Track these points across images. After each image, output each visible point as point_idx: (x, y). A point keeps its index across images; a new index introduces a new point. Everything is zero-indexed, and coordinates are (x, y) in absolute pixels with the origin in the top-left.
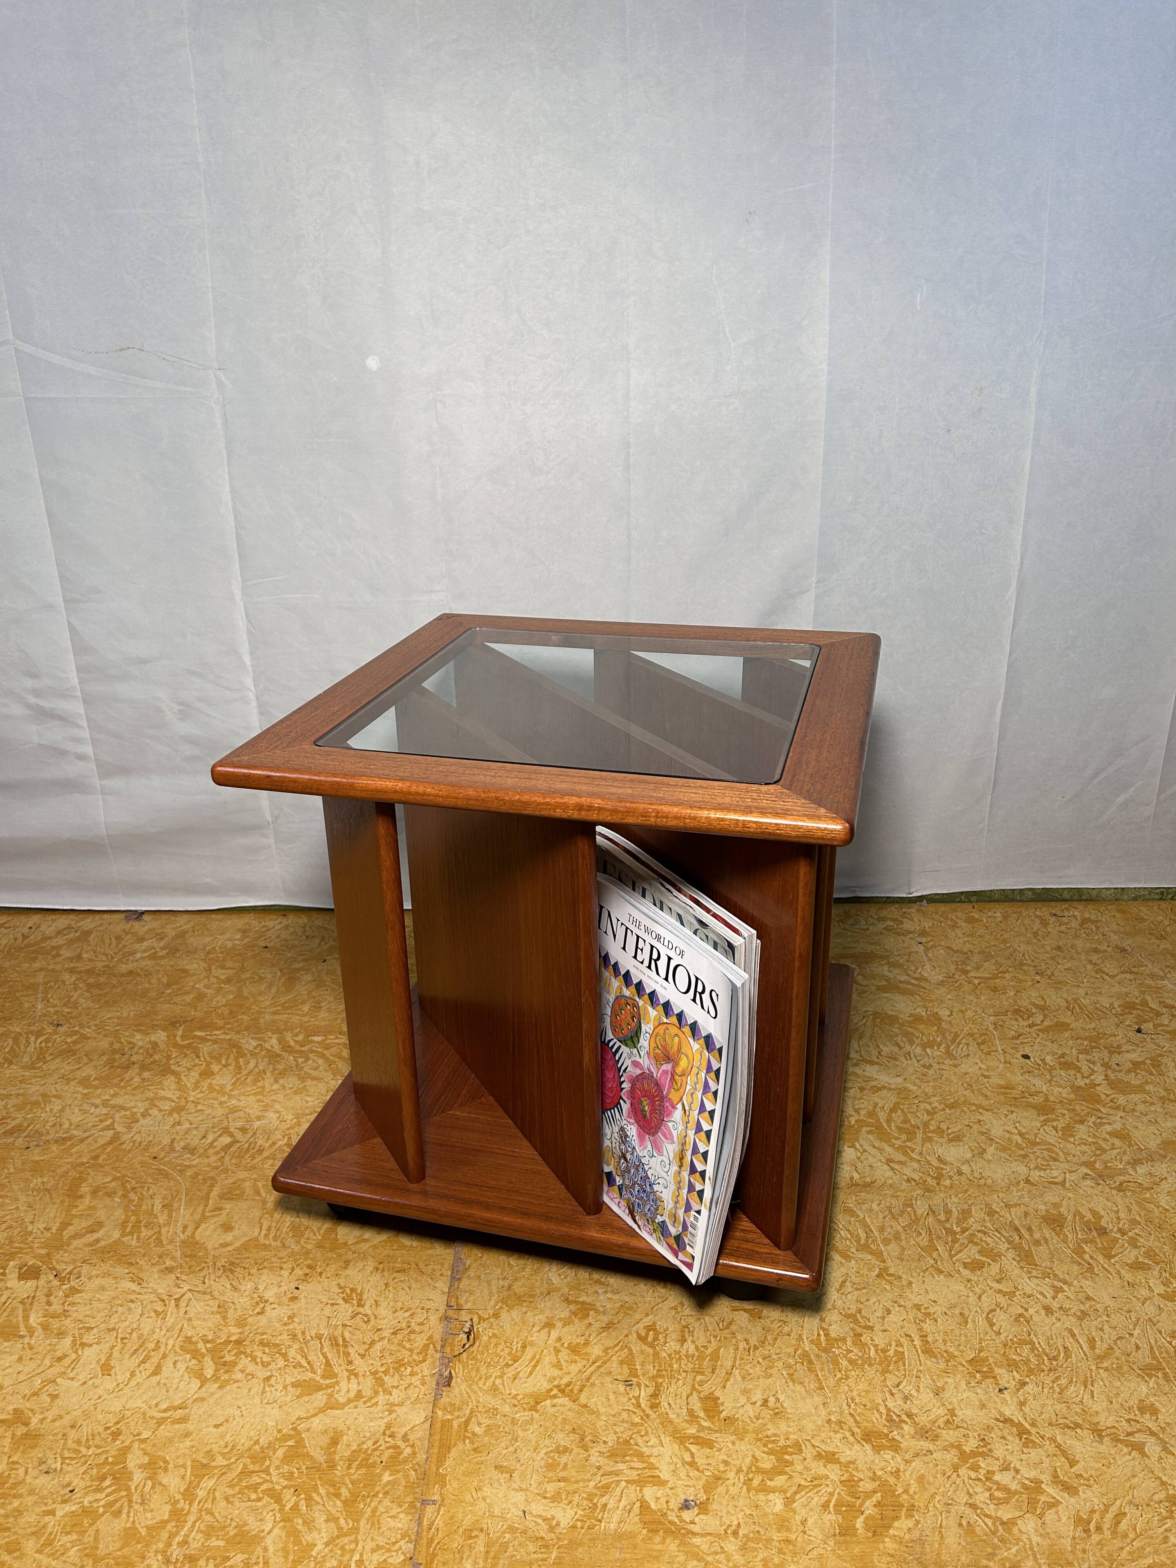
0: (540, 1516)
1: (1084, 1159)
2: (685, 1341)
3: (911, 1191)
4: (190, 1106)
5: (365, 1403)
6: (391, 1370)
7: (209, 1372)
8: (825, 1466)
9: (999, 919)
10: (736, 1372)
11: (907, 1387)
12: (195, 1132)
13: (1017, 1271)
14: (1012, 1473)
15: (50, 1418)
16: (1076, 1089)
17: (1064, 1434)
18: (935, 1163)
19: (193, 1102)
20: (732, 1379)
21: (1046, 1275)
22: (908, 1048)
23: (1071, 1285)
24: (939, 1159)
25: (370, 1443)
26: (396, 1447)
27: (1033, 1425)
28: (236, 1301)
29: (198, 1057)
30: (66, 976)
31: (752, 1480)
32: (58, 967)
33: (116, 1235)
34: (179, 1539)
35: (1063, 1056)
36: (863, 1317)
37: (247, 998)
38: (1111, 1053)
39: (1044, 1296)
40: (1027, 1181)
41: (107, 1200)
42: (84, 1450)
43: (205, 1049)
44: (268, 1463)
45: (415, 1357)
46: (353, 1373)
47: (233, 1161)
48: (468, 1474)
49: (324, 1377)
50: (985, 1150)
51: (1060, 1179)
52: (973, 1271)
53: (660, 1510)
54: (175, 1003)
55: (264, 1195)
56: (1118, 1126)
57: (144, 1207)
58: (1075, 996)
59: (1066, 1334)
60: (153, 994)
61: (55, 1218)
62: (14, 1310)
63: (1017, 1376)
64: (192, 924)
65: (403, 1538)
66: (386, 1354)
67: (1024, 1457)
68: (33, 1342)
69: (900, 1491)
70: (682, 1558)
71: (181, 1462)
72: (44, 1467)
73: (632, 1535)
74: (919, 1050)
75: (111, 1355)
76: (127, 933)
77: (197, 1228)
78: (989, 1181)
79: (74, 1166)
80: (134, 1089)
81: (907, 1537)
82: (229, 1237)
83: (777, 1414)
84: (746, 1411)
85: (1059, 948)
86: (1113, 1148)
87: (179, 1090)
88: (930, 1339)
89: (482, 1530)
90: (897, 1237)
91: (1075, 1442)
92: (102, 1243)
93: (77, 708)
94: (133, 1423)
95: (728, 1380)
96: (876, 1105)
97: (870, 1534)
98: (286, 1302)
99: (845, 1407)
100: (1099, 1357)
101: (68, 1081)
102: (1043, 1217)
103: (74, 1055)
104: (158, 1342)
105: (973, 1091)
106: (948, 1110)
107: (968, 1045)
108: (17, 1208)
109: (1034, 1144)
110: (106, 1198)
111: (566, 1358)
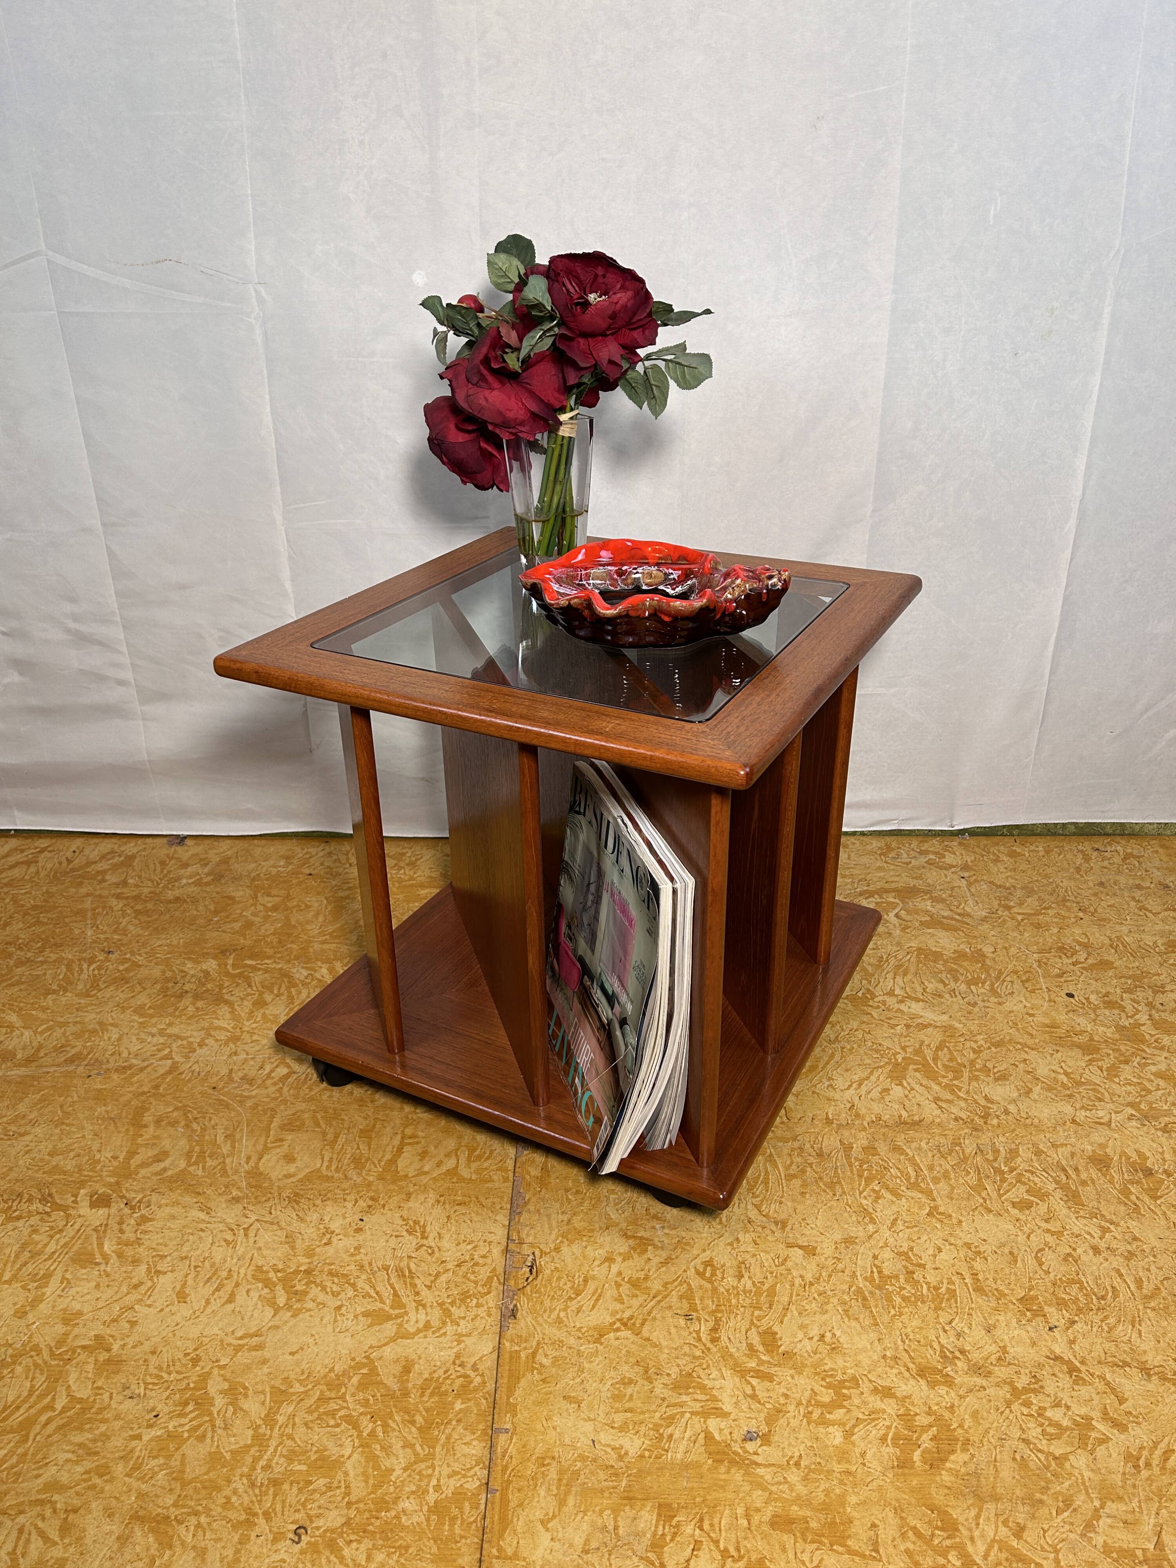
0: (609, 1446)
1: (1129, 1099)
2: (743, 1276)
3: (959, 1130)
4: (246, 1036)
5: (434, 1333)
6: (458, 1302)
7: (281, 1301)
8: (882, 1401)
9: (1041, 854)
10: (793, 1308)
11: (959, 1324)
12: (252, 1063)
13: (1065, 1211)
14: (1063, 1409)
15: (131, 1344)
16: (1120, 1029)
17: (1114, 1372)
18: (983, 1102)
19: (248, 1032)
20: (789, 1314)
21: (1093, 1215)
22: (953, 985)
23: (1117, 1225)
24: (986, 1098)
25: (441, 1372)
26: (466, 1376)
27: (1082, 1362)
28: (303, 1231)
29: (250, 986)
30: (113, 902)
31: (811, 1413)
32: (105, 893)
33: (183, 1164)
34: (262, 1463)
35: (1107, 995)
36: (915, 1255)
37: (294, 926)
38: (1155, 992)
39: (1092, 1236)
40: (1074, 1121)
41: (171, 1130)
42: (165, 1376)
43: (257, 978)
44: (343, 1390)
45: (480, 1289)
46: (420, 1304)
47: (292, 1092)
48: (537, 1403)
49: (392, 1307)
50: (1031, 1090)
51: (1106, 1119)
52: (1021, 1210)
53: (725, 1442)
54: (224, 931)
55: (323, 1126)
56: (1163, 1067)
57: (207, 1137)
58: (1118, 934)
59: (1113, 1273)
60: (201, 921)
61: (121, 1146)
62: (87, 1237)
63: (1067, 1315)
64: (235, 849)
65: (477, 1464)
66: (452, 1285)
67: (1074, 1393)
68: (109, 1269)
69: (955, 1425)
70: (747, 1487)
71: (260, 1388)
72: (128, 1393)
73: (698, 1465)
74: (963, 987)
75: (185, 1284)
76: (171, 859)
77: (260, 1159)
78: (1036, 1121)
79: (137, 1095)
80: (189, 1019)
81: (963, 1470)
82: (292, 1169)
83: (834, 1349)
84: (804, 1346)
85: (1102, 884)
86: (1158, 1089)
87: (234, 1019)
88: (980, 1277)
89: (553, 1458)
90: (946, 1175)
91: (1123, 1381)
92: (169, 1173)
93: (116, 633)
94: (211, 1350)
95: (785, 1315)
96: (922, 1043)
97: (927, 1467)
98: (352, 1233)
99: (900, 1343)
100: (1146, 1297)
101: (124, 1009)
102: (1089, 1158)
103: (127, 983)
104: (230, 1271)
105: (1018, 1029)
106: (993, 1049)
107: (1012, 982)
108: (84, 1136)
109: (1079, 1084)
110: (169, 1128)
111: (627, 1292)
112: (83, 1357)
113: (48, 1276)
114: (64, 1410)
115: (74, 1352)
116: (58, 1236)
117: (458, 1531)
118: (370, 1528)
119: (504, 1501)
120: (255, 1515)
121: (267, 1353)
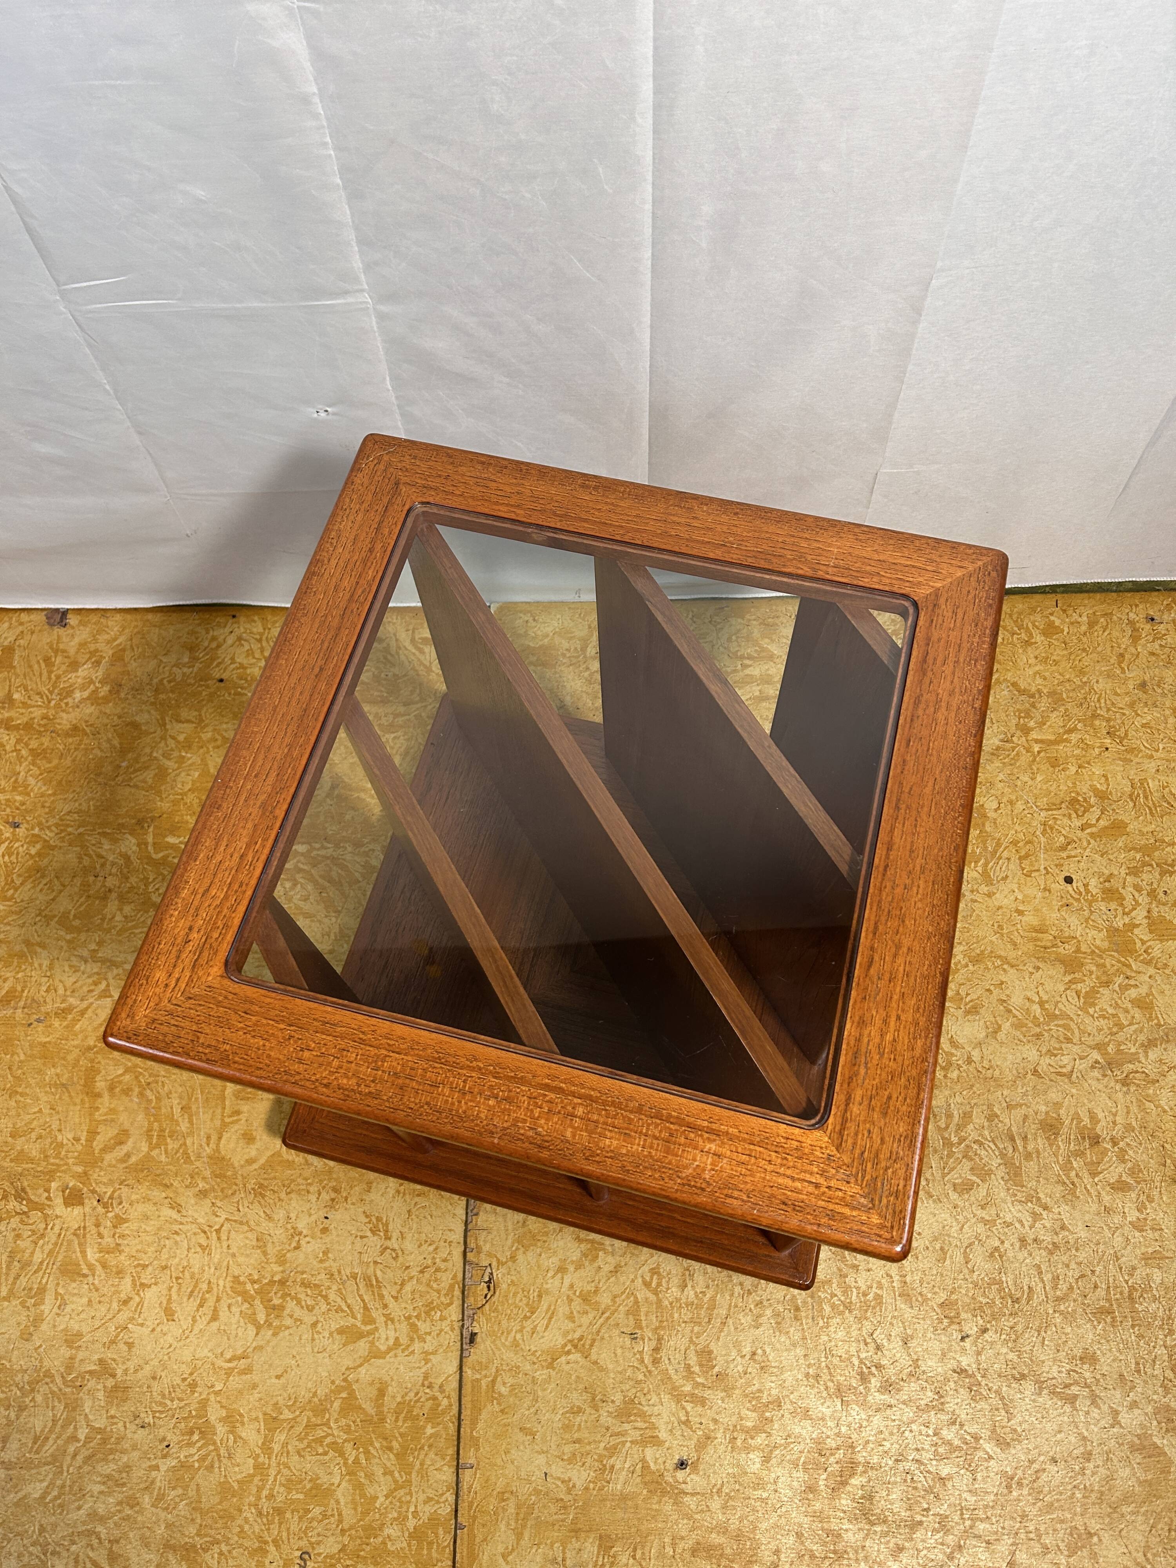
0: (559, 1479)
1: (1099, 1039)
2: (686, 1286)
5: (403, 1351)
6: (423, 1315)
7: (261, 1317)
8: (799, 1423)
9: (1084, 628)
10: (730, 1321)
11: (880, 1336)
13: (1003, 1194)
14: (957, 1427)
15: (132, 1369)
17: (1010, 1386)
18: (947, 1047)
20: (726, 1329)
21: (1029, 1199)
23: (1050, 1210)
24: (951, 1043)
25: (412, 1394)
26: (434, 1398)
27: (984, 1375)
28: (272, 1233)
31: (736, 1438)
33: (144, 1147)
34: (265, 1493)
35: (1109, 878)
39: (1023, 1225)
40: (1035, 1072)
41: (126, 1101)
42: (169, 1403)
44: (327, 1416)
45: (443, 1299)
46: (389, 1318)
48: (497, 1436)
49: (365, 1323)
50: (1000, 1027)
51: (1069, 1068)
52: (961, 1193)
53: (659, 1471)
54: (136, 785)
56: (1144, 990)
57: (163, 1110)
58: (1143, 776)
59: (1033, 1271)
60: (108, 768)
61: (80, 1123)
62: (70, 1242)
63: (981, 1322)
64: (128, 634)
65: (446, 1491)
66: (417, 1296)
67: (970, 1410)
68: (96, 1282)
69: (860, 1447)
70: (675, 1517)
71: (254, 1415)
72: (139, 1421)
73: (635, 1496)
75: (170, 1299)
76: (56, 652)
77: (220, 1138)
78: (997, 1072)
79: (84, 1051)
80: (119, 933)
81: (860, 1493)
82: (253, 1150)
83: (763, 1368)
84: (736, 1366)
85: (1143, 685)
88: (908, 1278)
89: (512, 1493)
91: (1017, 1395)
92: (133, 1159)
94: (205, 1374)
95: (722, 1331)
97: (830, 1491)
98: (319, 1234)
99: (823, 1359)
100: (1058, 1299)
101: (48, 920)
102: (1041, 1122)
103: (44, 876)
104: (210, 1282)
105: (1002, 936)
106: (971, 967)
107: (1009, 859)
108: (40, 1111)
109: (1052, 1017)
110: (124, 1097)
111: (578, 1308)
112: (92, 1384)
113: (42, 1290)
114: (88, 1439)
115: (83, 1378)
116: (41, 1242)
117: (434, 1555)
118: (362, 1553)
119: (472, 1537)
120: (266, 1543)
121: (256, 1377)
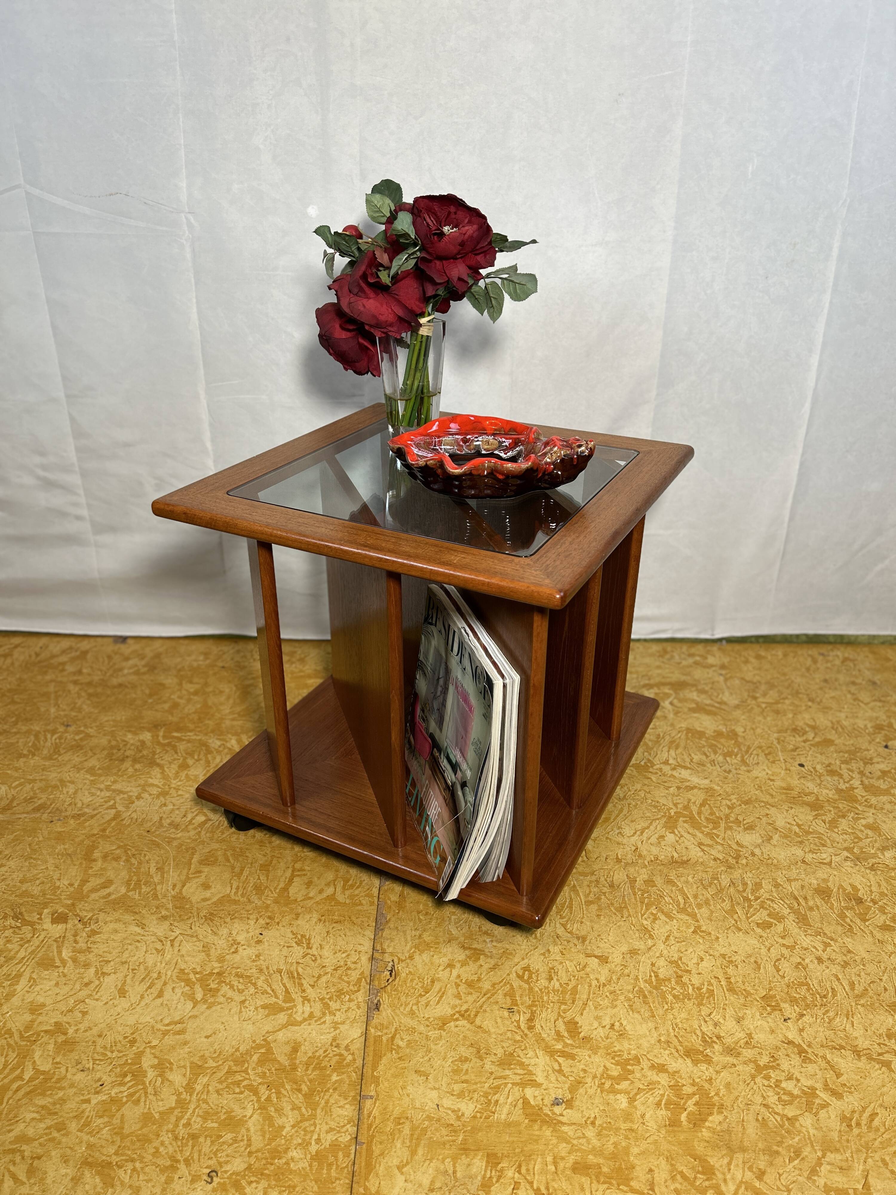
0: (449, 1109)
1: (845, 845)
2: (552, 979)
3: (717, 868)
4: (173, 791)
5: (316, 1021)
6: (335, 997)
7: (199, 996)
8: (657, 1075)
9: (780, 657)
10: (590, 1003)
11: (716, 1017)
12: (177, 812)
13: (797, 930)
14: (794, 1082)
15: (83, 1029)
16: (839, 791)
17: (832, 1054)
18: (735, 847)
19: (174, 788)
20: (587, 1008)
21: (818, 934)
22: (713, 756)
23: (836, 941)
24: (738, 843)
25: (321, 1052)
26: (341, 1055)
27: (809, 1046)
28: (216, 943)
29: (176, 753)
30: (71, 687)
31: (604, 1084)
32: (65, 680)
33: (123, 890)
34: (184, 1121)
35: (829, 765)
36: (683, 963)
37: (211, 707)
38: (865, 764)
39: (817, 949)
40: (804, 862)
41: (115, 864)
42: (109, 1054)
43: (182, 747)
44: (246, 1065)
45: (351, 987)
46: (306, 999)
47: (208, 835)
48: (395, 1076)
49: (284, 1001)
50: (771, 837)
51: (828, 860)
52: (763, 929)
53: (538, 1106)
54: (156, 710)
55: (232, 861)
56: (871, 820)
57: (142, 870)
58: (838, 719)
59: (833, 978)
60: (139, 702)
61: (76, 876)
62: (49, 946)
63: (798, 1010)
64: (166, 647)
65: (349, 1123)
66: (330, 985)
67: (803, 1070)
68: (66, 971)
69: (713, 1094)
70: (554, 1141)
71: (182, 1063)
72: (80, 1067)
73: (517, 1124)
74: (721, 759)
75: (125, 983)
76: (116, 654)
77: (183, 886)
78: (775, 861)
79: (88, 837)
80: (129, 777)
81: (719, 1128)
82: (208, 894)
83: (621, 1035)
84: (599, 1033)
85: (826, 681)
86: (867, 838)
87: (164, 778)
88: (733, 980)
89: (407, 1118)
90: (707, 902)
91: (840, 1060)
92: (113, 897)
93: (75, 479)
94: (144, 1034)
95: (584, 1009)
96: (689, 800)
97: (691, 1126)
98: (254, 944)
99: (671, 1030)
100: (857, 996)
101: (79, 770)
102: (815, 890)
103: (82, 749)
104: (160, 973)
105: (762, 791)
106: (743, 806)
107: (758, 755)
108: (47, 868)
109: (808, 833)
110: (113, 862)
111: (464, 991)
112: (46, 1038)
113: (19, 976)
114: (31, 1079)
115: (39, 1035)
116: (27, 945)
117: (333, 1174)
118: (266, 1172)
119: (369, 1151)
120: (178, 1161)
